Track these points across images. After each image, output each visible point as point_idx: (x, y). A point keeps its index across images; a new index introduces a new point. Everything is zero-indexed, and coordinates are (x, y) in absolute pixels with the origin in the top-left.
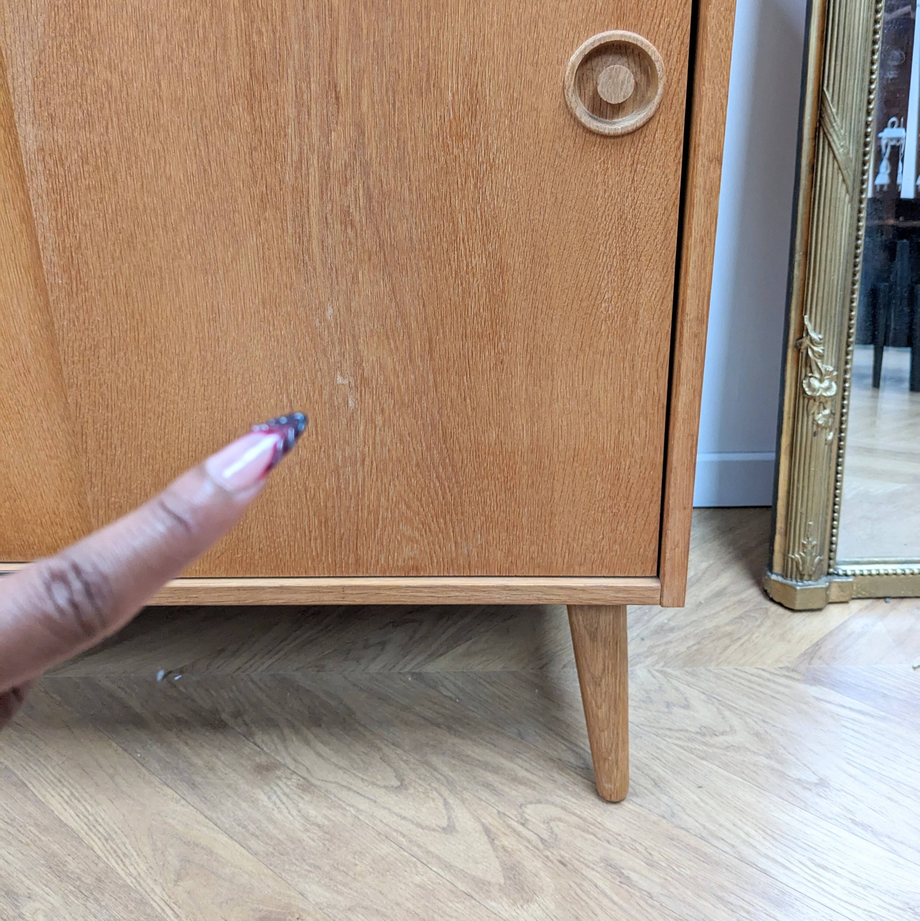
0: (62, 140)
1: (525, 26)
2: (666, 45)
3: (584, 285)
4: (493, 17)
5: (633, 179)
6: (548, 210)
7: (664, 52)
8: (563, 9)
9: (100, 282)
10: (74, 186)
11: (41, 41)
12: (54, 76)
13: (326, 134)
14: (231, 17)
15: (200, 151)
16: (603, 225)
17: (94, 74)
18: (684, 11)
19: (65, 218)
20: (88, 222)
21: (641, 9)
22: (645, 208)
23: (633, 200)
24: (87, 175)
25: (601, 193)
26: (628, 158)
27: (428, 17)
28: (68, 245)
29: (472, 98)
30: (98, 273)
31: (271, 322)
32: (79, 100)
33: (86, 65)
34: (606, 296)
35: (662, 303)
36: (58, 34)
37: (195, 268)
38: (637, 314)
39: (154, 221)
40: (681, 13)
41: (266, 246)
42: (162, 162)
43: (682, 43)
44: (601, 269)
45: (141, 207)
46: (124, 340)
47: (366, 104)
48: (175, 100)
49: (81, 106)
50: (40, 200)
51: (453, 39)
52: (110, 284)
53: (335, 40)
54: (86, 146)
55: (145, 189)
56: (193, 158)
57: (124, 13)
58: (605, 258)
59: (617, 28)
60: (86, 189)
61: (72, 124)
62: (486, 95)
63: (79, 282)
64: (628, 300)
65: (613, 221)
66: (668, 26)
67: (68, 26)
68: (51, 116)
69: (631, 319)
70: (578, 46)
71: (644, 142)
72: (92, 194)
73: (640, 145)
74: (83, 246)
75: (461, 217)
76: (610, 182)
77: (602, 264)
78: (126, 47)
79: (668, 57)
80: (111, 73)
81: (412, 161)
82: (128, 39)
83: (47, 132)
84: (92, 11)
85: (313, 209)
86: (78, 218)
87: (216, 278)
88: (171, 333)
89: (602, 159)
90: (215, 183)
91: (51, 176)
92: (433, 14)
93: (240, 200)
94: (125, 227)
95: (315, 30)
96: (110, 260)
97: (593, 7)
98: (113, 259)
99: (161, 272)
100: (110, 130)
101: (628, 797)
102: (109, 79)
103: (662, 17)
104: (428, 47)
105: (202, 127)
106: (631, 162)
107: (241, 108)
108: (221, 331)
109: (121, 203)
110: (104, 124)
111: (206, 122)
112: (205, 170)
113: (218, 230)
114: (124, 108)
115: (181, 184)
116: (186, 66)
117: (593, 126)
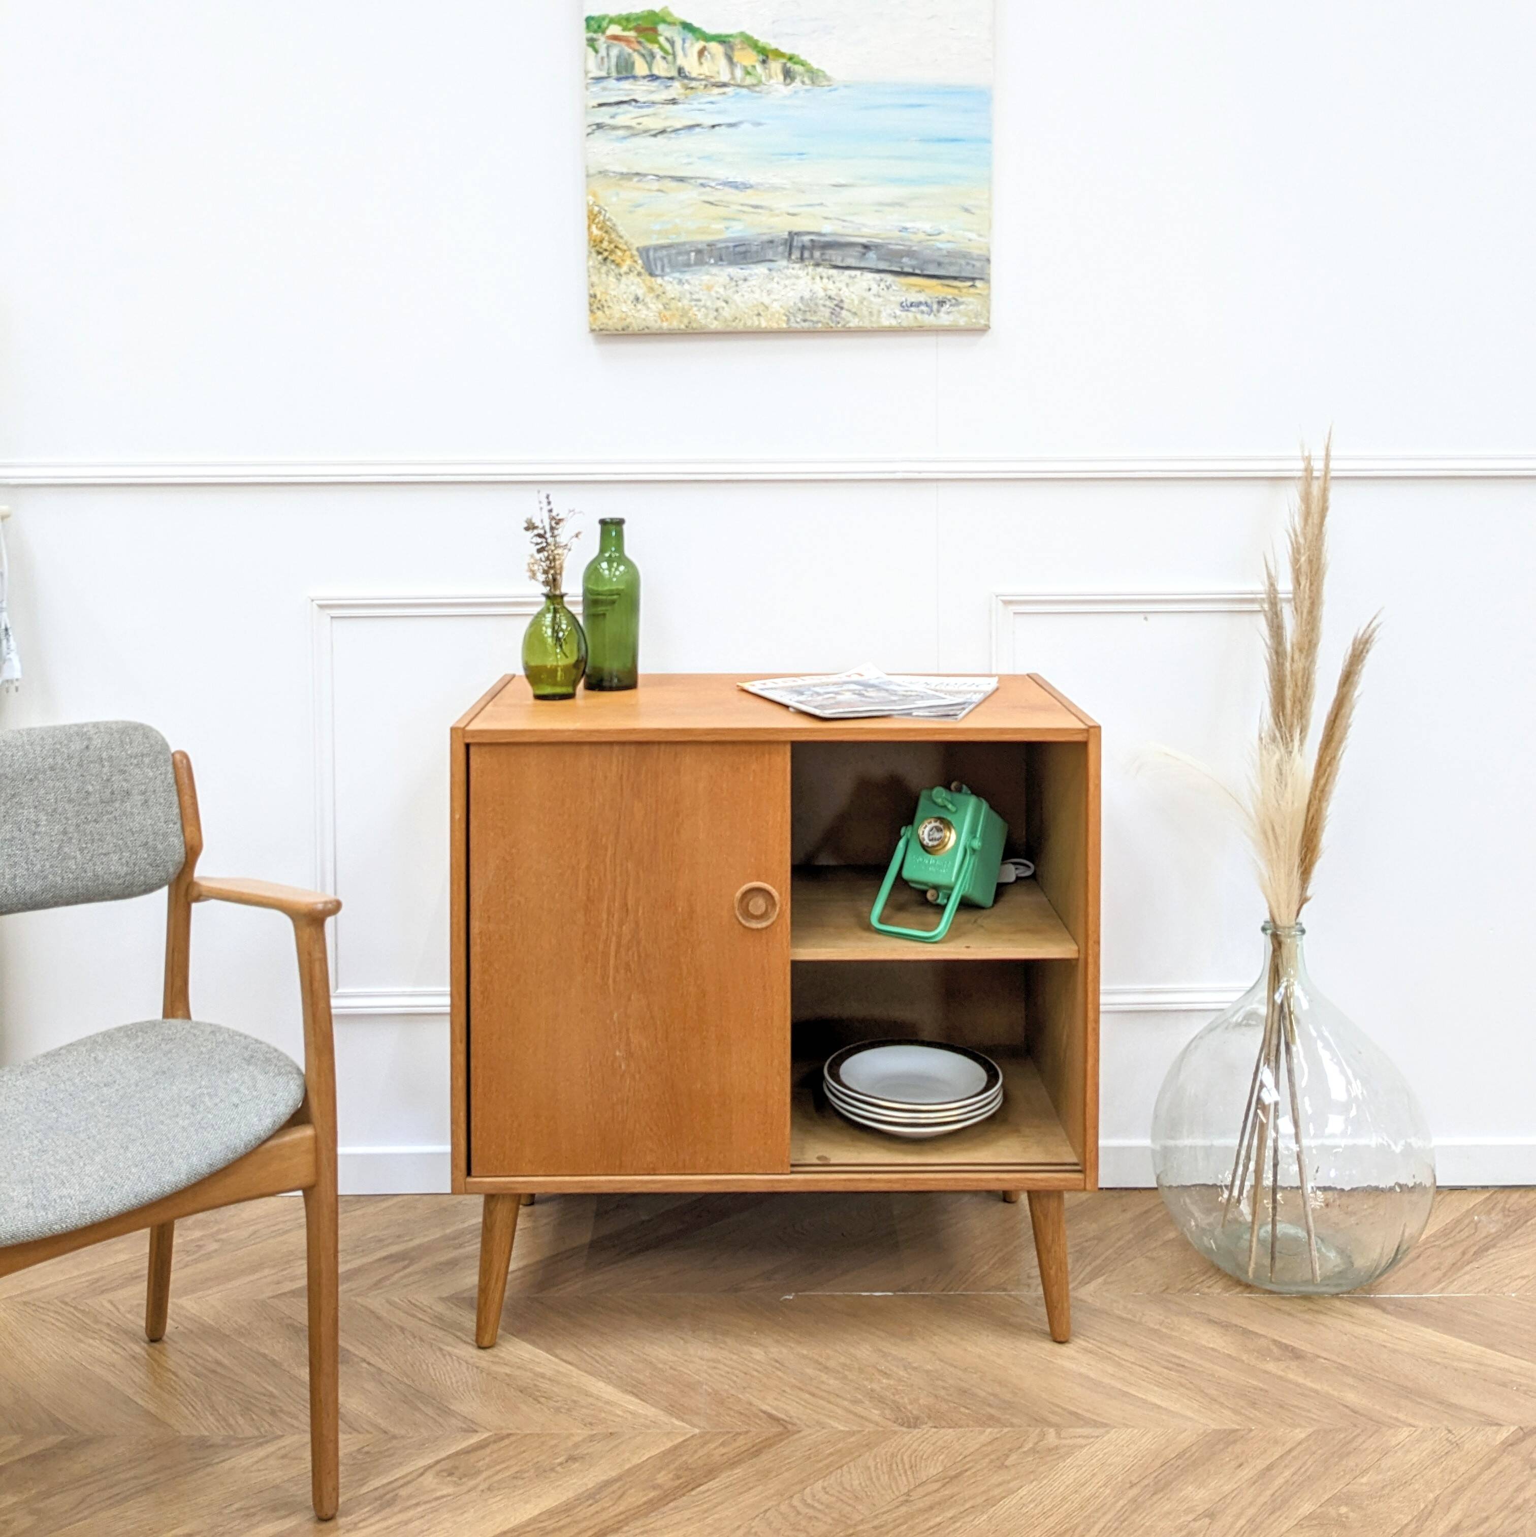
0: (492, 928)
1: (716, 879)
2: (780, 890)
4: (701, 875)
5: (767, 949)
6: (727, 963)
7: (779, 892)
8: (733, 872)
9: (499, 1000)
10: (494, 950)
11: (490, 883)
12: (494, 898)
13: (621, 925)
14: (581, 873)
15: (559, 934)
16: (754, 972)
17: (513, 898)
18: (787, 876)
20: (498, 969)
21: (768, 874)
22: (774, 966)
23: (768, 960)
25: (753, 956)
27: (671, 876)
29: (691, 911)
31: (585, 1021)
34: (757, 1008)
35: (785, 1012)
37: (549, 992)
38: (772, 1018)
39: (531, 968)
41: (586, 981)
42: (540, 939)
43: (787, 889)
45: (526, 961)
47: (640, 913)
48: (550, 910)
49: (504, 912)
51: (683, 885)
53: (628, 884)
54: (503, 931)
55: (529, 953)
56: (555, 938)
57: (531, 871)
58: (756, 988)
59: (757, 881)
60: (500, 952)
61: (498, 921)
62: (697, 910)
64: (767, 1010)
66: (780, 881)
67: (504, 877)
68: (489, 917)
70: (740, 889)
71: (772, 933)
72: (502, 954)
73: (770, 933)
74: (493, 980)
75: (684, 967)
76: (757, 951)
78: (530, 886)
79: (780, 895)
80: (521, 897)
81: (661, 939)
82: (531, 883)
83: (485, 925)
84: (516, 870)
85: (611, 963)
86: (493, 966)
87: (559, 998)
88: (532, 1027)
89: (752, 941)
90: (564, 950)
91: (483, 945)
92: (674, 873)
93: (575, 958)
94: (516, 971)
95: (619, 880)
97: (746, 873)
98: (508, 988)
99: (531, 995)
100: (516, 924)
102: (520, 900)
103: (777, 877)
104: (671, 888)
105: (561, 923)
107: (581, 914)
108: (558, 1026)
109: (516, 959)
110: (514, 921)
111: (563, 920)
112: (560, 944)
113: (563, 973)
114: (525, 913)
115: (548, 950)
116: (557, 895)
117: (747, 925)
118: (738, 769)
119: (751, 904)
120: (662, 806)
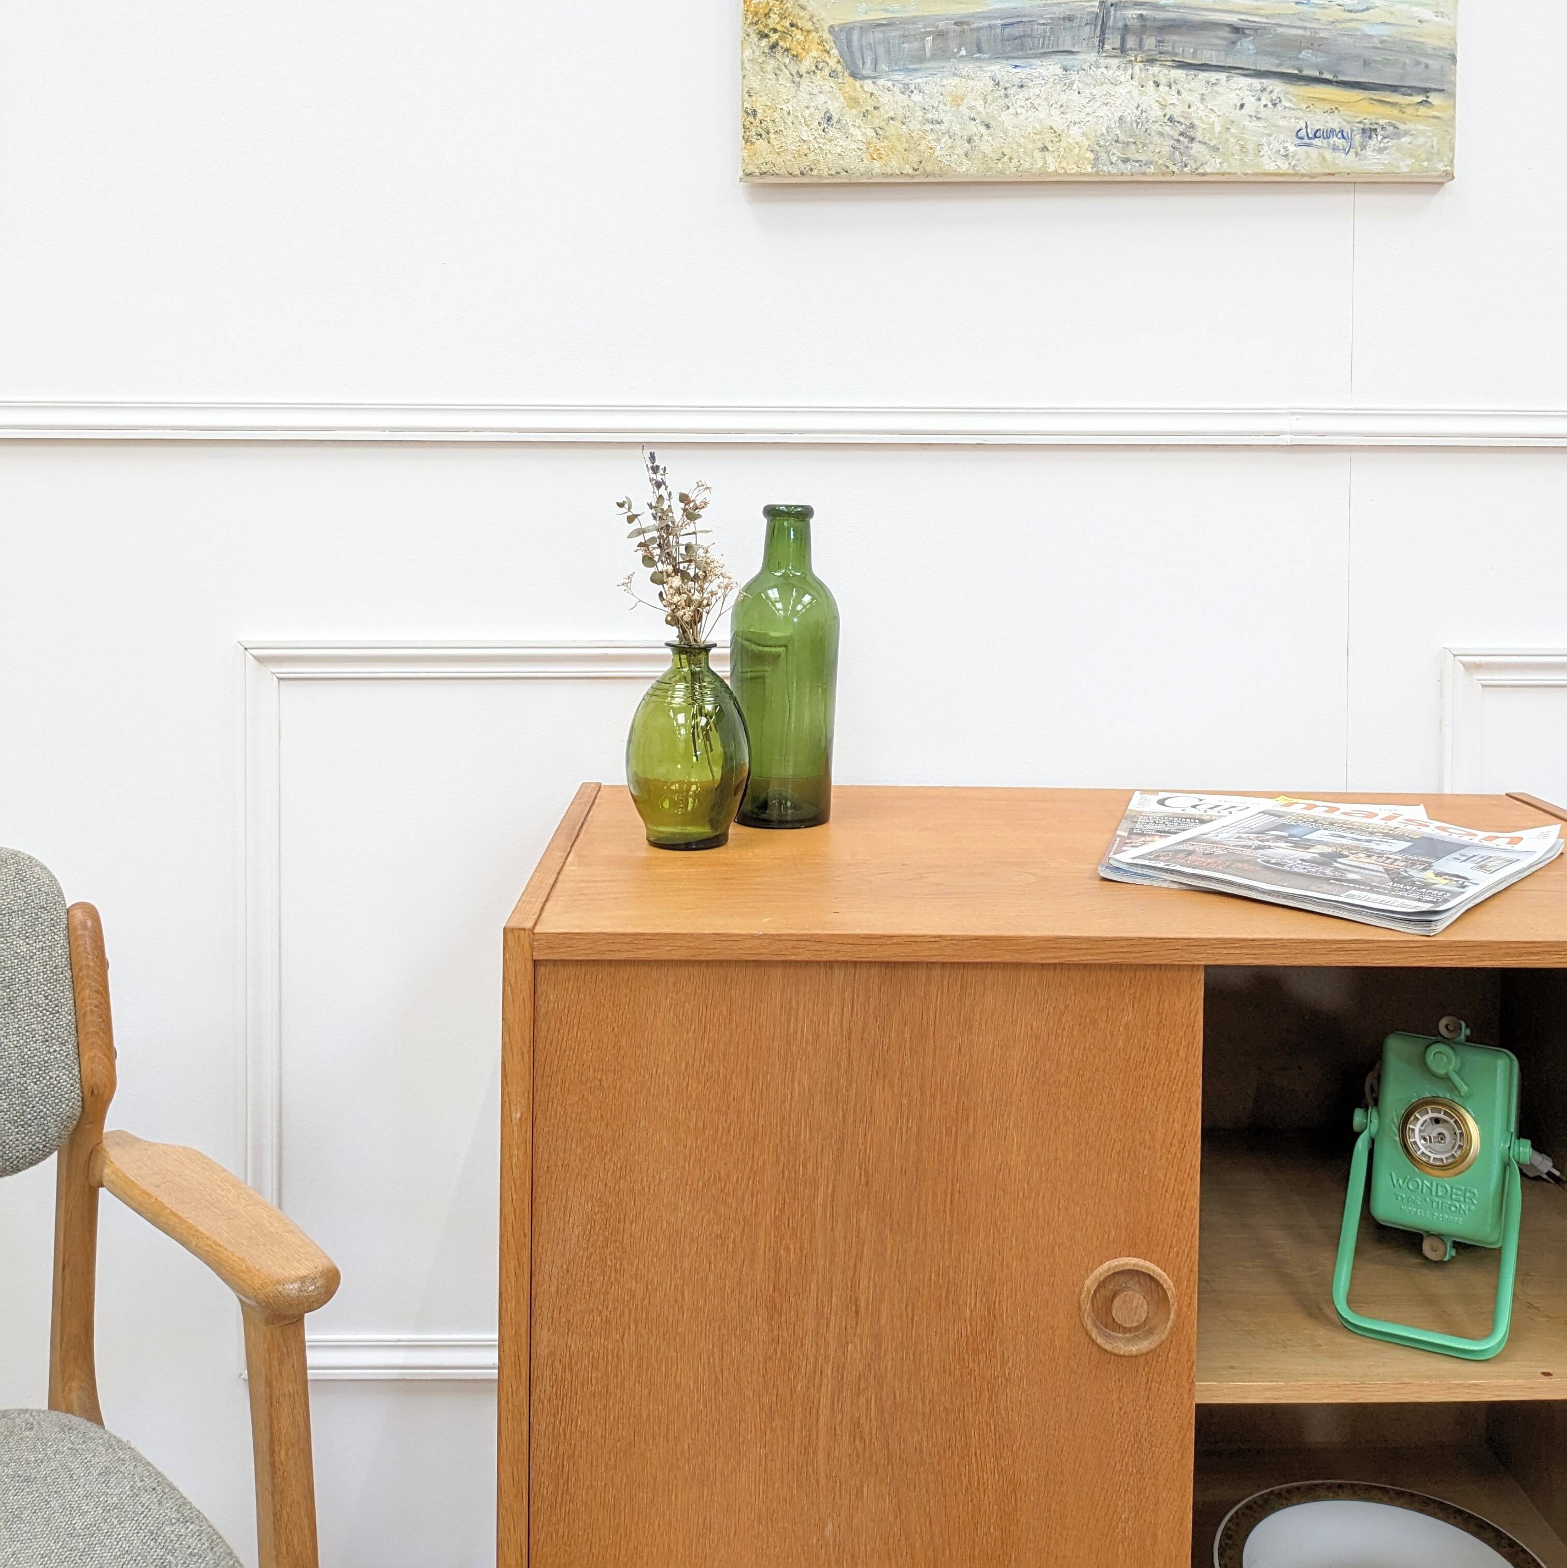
0: (576, 1345)
1: (1043, 1251)
2: (1176, 1272)
3: (1100, 1504)
4: (1011, 1241)
5: (1148, 1396)
6: (1063, 1425)
7: (1175, 1278)
8: (1078, 1237)
9: (587, 1493)
10: (579, 1392)
11: (572, 1252)
12: (579, 1284)
13: (843, 1345)
14: (762, 1234)
15: (714, 1359)
16: (1118, 1442)
17: (619, 1282)
18: (1191, 1242)
19: (563, 1424)
20: (586, 1430)
21: (1152, 1240)
22: (1161, 1426)
23: (1148, 1418)
24: (594, 1381)
25: (1117, 1409)
26: (1142, 1376)
27: (950, 1241)
28: (561, 1453)
29: (989, 1313)
30: (587, 1483)
31: (766, 1539)
32: (600, 1307)
33: (613, 1274)
34: (1123, 1516)
35: (1181, 1523)
36: (590, 1244)
37: (692, 1479)
38: (1154, 1536)
39: (656, 1428)
40: (1189, 1243)
41: (770, 1457)
42: (674, 1369)
43: (1191, 1271)
44: (1117, 1488)
45: (645, 1415)
46: (603, 1558)
47: (885, 1318)
48: (696, 1309)
49: (601, 1313)
50: (540, 1405)
51: (973, 1260)
52: (598, 1495)
53: (859, 1258)
54: (598, 1352)
55: (652, 1396)
56: (706, 1366)
57: (659, 1228)
58: (1121, 1476)
59: (1129, 1256)
60: (591, 1395)
61: (588, 1330)
62: (1003, 1312)
63: (565, 1493)
64: (1145, 1520)
65: (1128, 1438)
66: (1177, 1255)
67: (601, 1238)
69: (1148, 1543)
70: (1092, 1270)
71: (1157, 1361)
72: (596, 1400)
73: (1154, 1363)
74: (576, 1453)
75: (974, 1432)
76: (1125, 1399)
77: (1119, 1483)
78: (655, 1259)
79: (1177, 1283)
80: (636, 1282)
81: (927, 1374)
82: (658, 1251)
83: (561, 1338)
84: (627, 1225)
85: (822, 1420)
86: (577, 1426)
87: (712, 1490)
88: (655, 1550)
89: (1117, 1376)
90: (725, 1390)
92: (955, 1237)
93: (748, 1409)
94: (624, 1434)
95: (841, 1249)
96: (603, 1468)
97: (1107, 1236)
98: (606, 1468)
99: (655, 1483)
100: (626, 1337)
102: (634, 1288)
103: (1171, 1246)
104: (949, 1267)
105: (719, 1336)
106: (1146, 1380)
107: (760, 1318)
108: (710, 1548)
109: (624, 1409)
110: (621, 1331)
111: (724, 1331)
112: (716, 1378)
113: (721, 1441)
114: (644, 1316)
115: (690, 1391)
116: (711, 1278)
117: (1108, 1347)
118: (1093, 1021)
119: (1117, 1303)
120: (933, 1096)
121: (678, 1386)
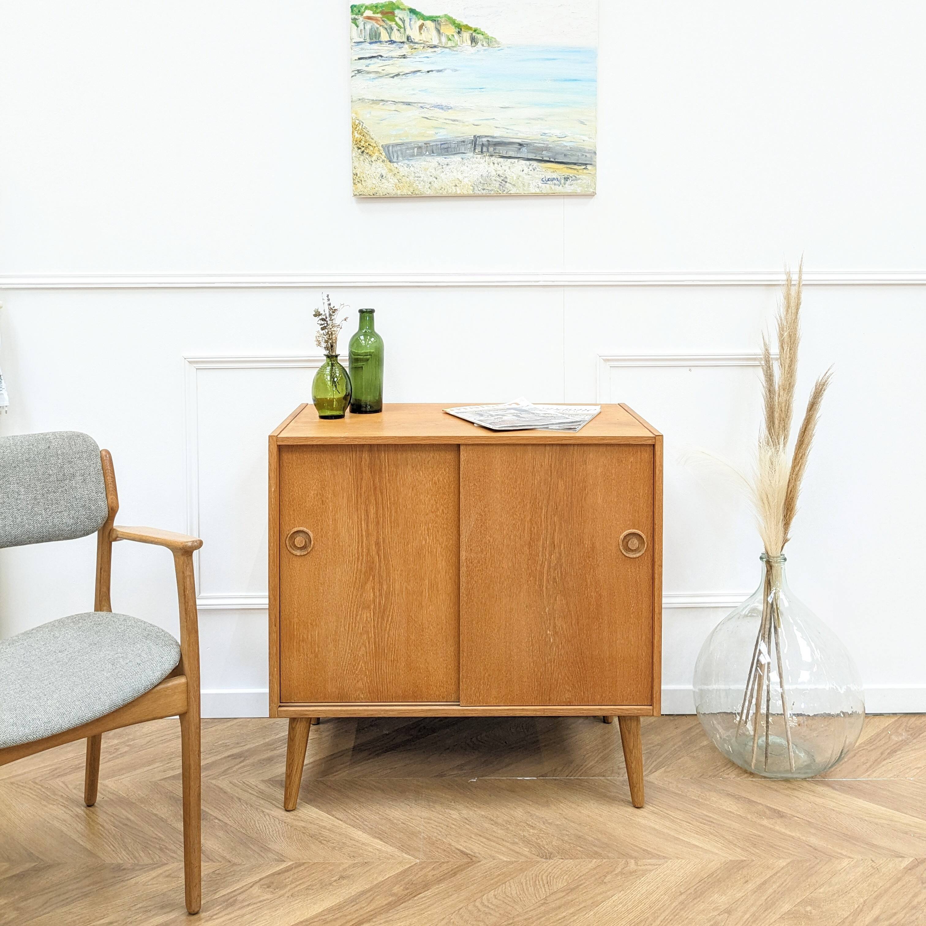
1: (608, 528)
2: (646, 534)
3: (626, 602)
4: (599, 525)
5: (639, 570)
6: (614, 579)
8: (618, 524)
9: (477, 599)
12: (474, 538)
13: (550, 556)
14: (526, 523)
15: (513, 560)
16: (631, 584)
17: (486, 538)
18: (651, 525)
22: (643, 579)
23: (639, 576)
24: (478, 567)
25: (630, 574)
26: (638, 564)
28: (469, 588)
29: (593, 546)
30: (477, 597)
31: (529, 613)
33: (483, 535)
34: (633, 606)
35: (649, 607)
36: (477, 527)
37: (507, 595)
38: (642, 611)
41: (530, 588)
42: (502, 563)
43: (651, 533)
44: (631, 597)
45: (493, 577)
46: (482, 618)
47: (562, 548)
48: (508, 545)
49: (480, 547)
50: (463, 574)
51: (588, 530)
52: (480, 600)
53: (555, 530)
54: (480, 558)
55: (495, 571)
57: (497, 522)
58: (632, 593)
59: (633, 529)
61: (477, 552)
62: (597, 546)
63: (470, 600)
64: (639, 607)
67: (480, 525)
68: (471, 549)
69: (640, 613)
72: (479, 572)
73: (641, 561)
74: (473, 588)
75: (589, 581)
76: (633, 571)
78: (496, 531)
79: (647, 537)
82: (496, 529)
84: (488, 521)
85: (545, 577)
87: (513, 598)
88: (497, 616)
90: (516, 569)
91: (468, 567)
92: (582, 524)
93: (523, 574)
94: (487, 582)
95: (549, 527)
97: (626, 523)
99: (496, 596)
100: (488, 554)
101: (645, 805)
103: (645, 526)
104: (581, 532)
105: (515, 553)
107: (526, 548)
108: (513, 616)
109: (487, 575)
112: (514, 565)
113: (516, 584)
114: (493, 547)
115: (506, 569)
116: (512, 536)
117: (627, 555)
118: (622, 461)
119: (629, 543)
120: (575, 483)
121: (503, 568)
